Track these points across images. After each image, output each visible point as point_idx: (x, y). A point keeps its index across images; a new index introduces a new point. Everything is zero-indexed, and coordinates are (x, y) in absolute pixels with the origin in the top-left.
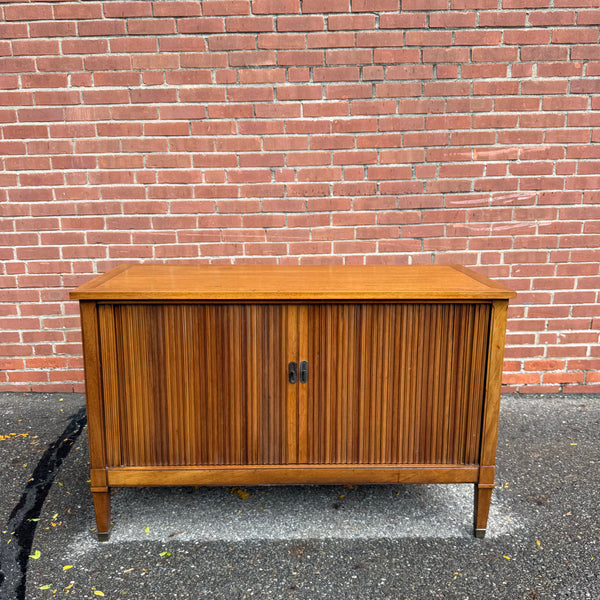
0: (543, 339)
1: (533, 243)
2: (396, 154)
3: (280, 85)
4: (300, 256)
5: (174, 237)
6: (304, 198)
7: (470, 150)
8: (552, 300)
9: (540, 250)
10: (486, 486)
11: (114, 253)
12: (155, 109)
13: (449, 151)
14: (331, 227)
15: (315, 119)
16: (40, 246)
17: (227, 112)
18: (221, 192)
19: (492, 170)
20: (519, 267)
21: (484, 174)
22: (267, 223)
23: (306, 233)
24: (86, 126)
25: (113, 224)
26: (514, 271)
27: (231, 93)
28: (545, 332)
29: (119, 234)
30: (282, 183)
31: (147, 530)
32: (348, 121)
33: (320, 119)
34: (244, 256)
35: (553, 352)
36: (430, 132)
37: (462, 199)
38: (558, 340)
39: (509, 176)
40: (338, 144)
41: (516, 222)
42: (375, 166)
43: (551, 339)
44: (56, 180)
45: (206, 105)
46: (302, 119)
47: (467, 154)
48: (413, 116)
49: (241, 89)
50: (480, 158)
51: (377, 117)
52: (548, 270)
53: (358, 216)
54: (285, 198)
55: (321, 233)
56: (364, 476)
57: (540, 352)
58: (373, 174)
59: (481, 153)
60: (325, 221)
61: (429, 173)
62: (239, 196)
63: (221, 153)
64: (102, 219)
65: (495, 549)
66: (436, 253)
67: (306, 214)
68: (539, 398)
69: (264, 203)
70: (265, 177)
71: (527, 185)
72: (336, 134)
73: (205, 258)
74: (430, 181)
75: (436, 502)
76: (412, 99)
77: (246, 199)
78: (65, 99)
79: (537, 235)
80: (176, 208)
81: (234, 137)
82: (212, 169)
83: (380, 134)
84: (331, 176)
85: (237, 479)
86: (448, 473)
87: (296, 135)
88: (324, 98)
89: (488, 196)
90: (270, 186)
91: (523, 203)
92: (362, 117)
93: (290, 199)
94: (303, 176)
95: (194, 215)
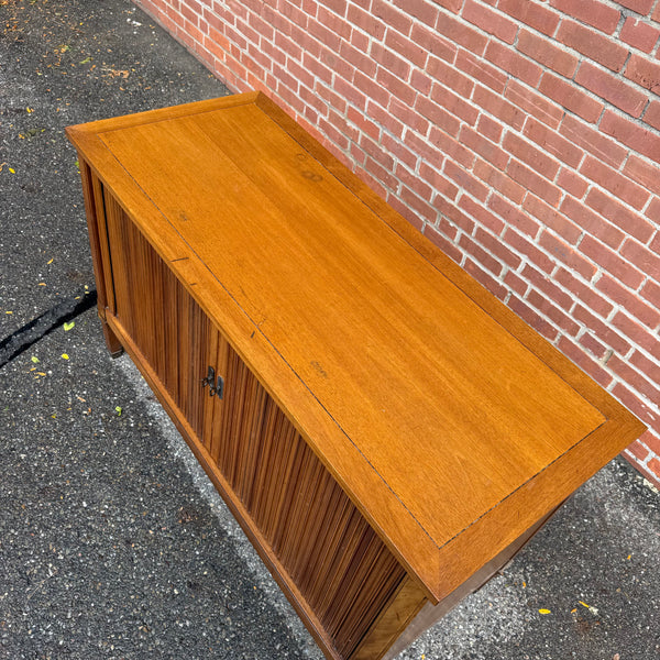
4: (593, 184)
5: (453, 54)
6: (647, 93)
18: (533, 16)
22: (573, 102)
23: (620, 155)
29: (401, 16)
30: (626, 46)
34: (520, 135)
54: (618, 77)
55: (642, 168)
62: (555, 35)
67: (637, 123)
69: (585, 67)
70: (607, 21)
77: (561, 46)
80: (470, 12)
90: (607, 42)
93: (626, 82)
95: (486, 35)
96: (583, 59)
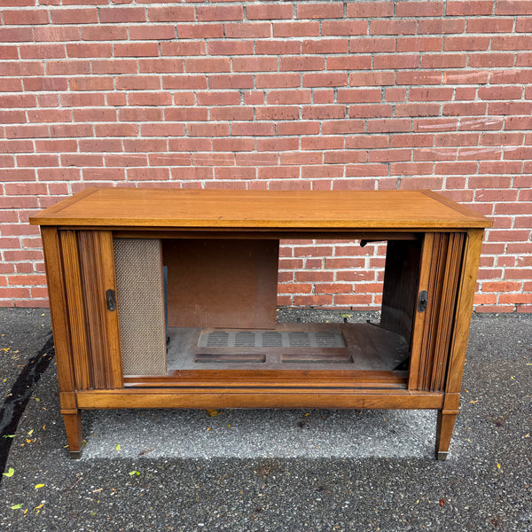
0: (502, 262)
1: (498, 169)
2: (366, 75)
3: (250, 4)
4: (269, 180)
5: (146, 160)
6: (273, 122)
7: (440, 74)
8: (513, 224)
9: (504, 176)
10: (451, 412)
11: (87, 175)
12: (124, 29)
13: (420, 74)
14: (300, 151)
15: (285, 40)
16: (16, 168)
17: (196, 32)
18: (191, 115)
19: (462, 94)
20: (483, 192)
21: (453, 99)
22: (236, 147)
23: (275, 158)
24: (55, 47)
25: (87, 146)
26: (478, 195)
27: (200, 12)
28: (504, 255)
29: (92, 156)
30: (251, 106)
31: (118, 448)
32: (318, 42)
33: (290, 39)
34: (214, 180)
35: (510, 274)
36: (401, 54)
37: (430, 123)
38: (516, 263)
39: (478, 101)
40: (307, 65)
41: (481, 147)
42: (345, 88)
43: (510, 261)
44: (28, 102)
45: (175, 24)
46: (272, 39)
47: (437, 77)
48: (385, 37)
49: (210, 9)
50: (449, 82)
51: (347, 38)
52: (511, 195)
53: (326, 140)
54: (254, 122)
55: (290, 157)
56: (330, 401)
57: (498, 273)
58: (343, 97)
59: (450, 77)
60: (293, 145)
61: (399, 96)
62: (209, 118)
63: (190, 74)
64: (75, 141)
65: (456, 472)
66: (402, 177)
67: (275, 138)
68: (494, 317)
69: (234, 126)
70: (234, 99)
71: (496, 110)
72: (306, 55)
73: (176, 181)
74: (399, 105)
75: (398, 421)
76: (384, 19)
77: (216, 122)
78: (33, 18)
79: (502, 160)
80: (147, 131)
81: (203, 57)
82: (182, 91)
83: (351, 55)
84: (300, 98)
85: (204, 403)
86: (412, 399)
87: (266, 56)
88: (295, 17)
89: (456, 121)
90: (240, 109)
91: (491, 128)
92: (333, 38)
93: (259, 122)
94: (274, 98)
95: (164, 138)
96: (231, 122)
